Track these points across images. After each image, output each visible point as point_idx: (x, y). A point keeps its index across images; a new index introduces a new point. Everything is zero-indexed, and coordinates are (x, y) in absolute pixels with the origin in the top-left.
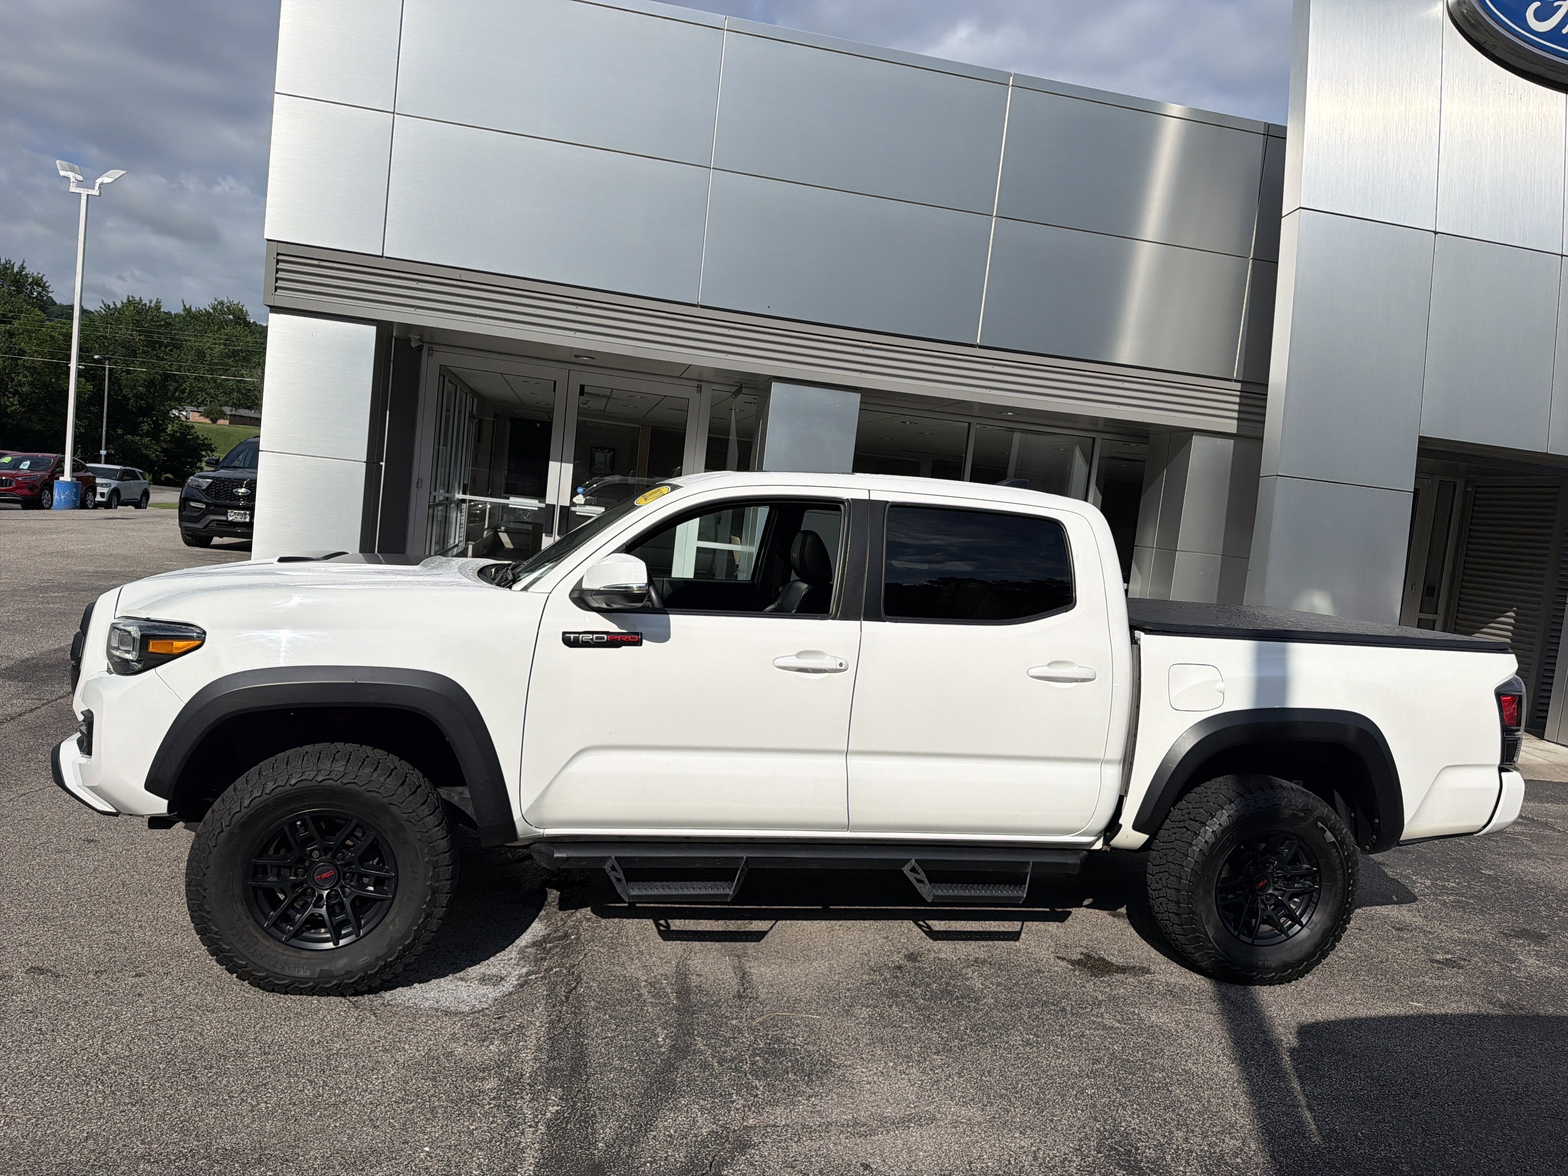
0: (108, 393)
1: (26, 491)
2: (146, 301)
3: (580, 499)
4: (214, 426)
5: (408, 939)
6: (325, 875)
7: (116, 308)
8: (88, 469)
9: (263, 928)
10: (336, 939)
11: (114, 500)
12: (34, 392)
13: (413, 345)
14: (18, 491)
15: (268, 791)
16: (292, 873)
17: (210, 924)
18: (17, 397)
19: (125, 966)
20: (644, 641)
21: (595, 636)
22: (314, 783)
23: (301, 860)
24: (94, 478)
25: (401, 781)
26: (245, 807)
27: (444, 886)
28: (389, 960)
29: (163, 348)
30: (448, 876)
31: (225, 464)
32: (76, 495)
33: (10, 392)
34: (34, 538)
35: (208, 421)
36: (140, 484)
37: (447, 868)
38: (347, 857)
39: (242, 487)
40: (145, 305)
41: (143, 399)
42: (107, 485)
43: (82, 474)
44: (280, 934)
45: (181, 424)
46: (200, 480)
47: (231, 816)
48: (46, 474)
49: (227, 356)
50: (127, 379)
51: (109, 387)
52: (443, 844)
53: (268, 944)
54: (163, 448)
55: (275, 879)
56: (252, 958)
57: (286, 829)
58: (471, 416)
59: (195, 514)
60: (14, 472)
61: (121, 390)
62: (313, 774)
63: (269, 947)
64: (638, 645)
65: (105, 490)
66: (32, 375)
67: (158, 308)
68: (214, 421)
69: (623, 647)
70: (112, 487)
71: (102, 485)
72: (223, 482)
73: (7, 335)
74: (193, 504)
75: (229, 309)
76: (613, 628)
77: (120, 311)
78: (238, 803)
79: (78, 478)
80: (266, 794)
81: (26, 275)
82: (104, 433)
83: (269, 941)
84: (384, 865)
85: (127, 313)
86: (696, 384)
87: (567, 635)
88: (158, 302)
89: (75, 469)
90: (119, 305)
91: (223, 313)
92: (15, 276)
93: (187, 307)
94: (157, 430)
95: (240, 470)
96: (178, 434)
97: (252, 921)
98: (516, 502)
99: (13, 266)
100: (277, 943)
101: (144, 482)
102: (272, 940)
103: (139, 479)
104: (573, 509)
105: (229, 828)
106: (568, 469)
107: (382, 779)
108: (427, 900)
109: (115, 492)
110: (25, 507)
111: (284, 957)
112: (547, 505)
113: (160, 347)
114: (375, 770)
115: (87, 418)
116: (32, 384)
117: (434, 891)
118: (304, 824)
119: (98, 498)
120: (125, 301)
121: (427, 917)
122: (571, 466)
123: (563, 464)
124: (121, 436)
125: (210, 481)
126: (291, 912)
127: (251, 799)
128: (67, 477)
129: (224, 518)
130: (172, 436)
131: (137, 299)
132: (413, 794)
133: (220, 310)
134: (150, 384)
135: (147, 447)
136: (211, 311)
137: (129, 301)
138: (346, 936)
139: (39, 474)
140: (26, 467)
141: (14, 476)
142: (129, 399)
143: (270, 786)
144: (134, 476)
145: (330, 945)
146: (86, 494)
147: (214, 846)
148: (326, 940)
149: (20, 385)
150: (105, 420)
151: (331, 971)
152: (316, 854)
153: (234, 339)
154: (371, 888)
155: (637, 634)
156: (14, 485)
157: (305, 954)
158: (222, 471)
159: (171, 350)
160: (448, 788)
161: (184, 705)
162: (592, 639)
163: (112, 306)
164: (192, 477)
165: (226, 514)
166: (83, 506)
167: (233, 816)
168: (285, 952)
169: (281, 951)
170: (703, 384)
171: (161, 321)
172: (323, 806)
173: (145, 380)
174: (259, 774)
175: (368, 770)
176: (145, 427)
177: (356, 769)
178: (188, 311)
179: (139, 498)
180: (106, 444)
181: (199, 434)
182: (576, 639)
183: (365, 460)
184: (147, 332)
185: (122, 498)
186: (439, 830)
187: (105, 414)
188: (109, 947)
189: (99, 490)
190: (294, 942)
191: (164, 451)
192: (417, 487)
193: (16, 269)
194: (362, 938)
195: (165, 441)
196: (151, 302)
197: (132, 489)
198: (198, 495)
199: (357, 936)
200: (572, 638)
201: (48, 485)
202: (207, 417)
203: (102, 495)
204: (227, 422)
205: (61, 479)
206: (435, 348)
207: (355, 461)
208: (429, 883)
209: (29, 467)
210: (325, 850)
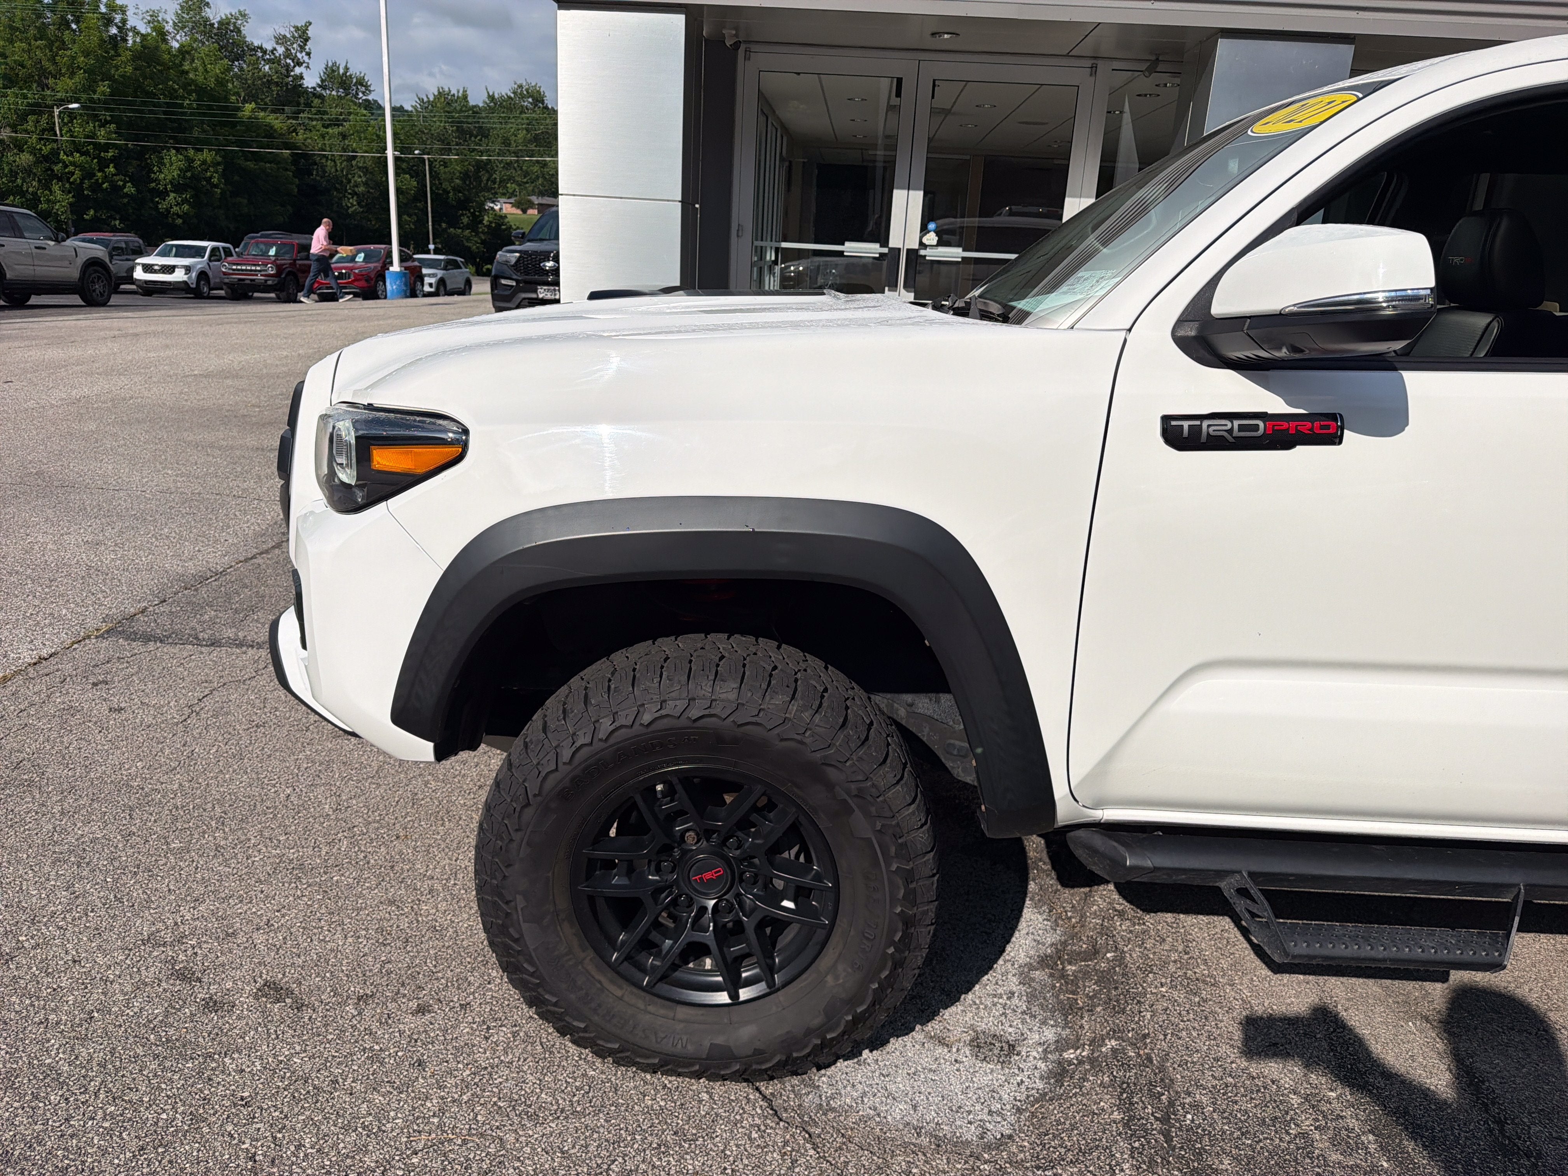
0: (431, 188)
1: (363, 283)
2: (454, 91)
3: (931, 238)
4: (524, 216)
5: (861, 1004)
6: (707, 876)
7: (429, 101)
8: (414, 260)
9: (609, 964)
10: (733, 985)
11: (442, 289)
12: (368, 192)
13: (728, 43)
14: (356, 283)
15: (602, 735)
16: (653, 868)
17: (521, 958)
18: (355, 198)
19: (403, 985)
20: (1348, 435)
21: (1236, 423)
22: (683, 722)
23: (667, 849)
24: (420, 268)
25: (842, 720)
26: (564, 764)
27: (926, 913)
28: (828, 1037)
29: (473, 139)
30: (933, 895)
31: (532, 237)
32: (406, 285)
33: (350, 194)
34: (363, 324)
35: (519, 212)
36: (462, 273)
37: (927, 882)
38: (747, 845)
39: (549, 260)
40: (454, 95)
41: (460, 192)
42: (434, 275)
43: (409, 264)
44: (638, 974)
45: (495, 215)
46: (508, 255)
47: (540, 778)
48: (378, 265)
49: (530, 141)
50: (445, 173)
51: (431, 182)
52: (922, 837)
53: (619, 993)
54: (481, 240)
55: (625, 881)
56: (596, 1018)
57: (638, 799)
58: (782, 159)
59: (507, 293)
60: (351, 265)
61: (441, 184)
62: (681, 704)
63: (621, 999)
64: (1334, 444)
65: (433, 280)
66: (365, 175)
67: (465, 97)
68: (524, 211)
69: (1299, 448)
70: (439, 276)
71: (429, 275)
72: (530, 255)
73: (340, 137)
74: (503, 282)
75: (528, 92)
76: (1275, 405)
77: (432, 104)
78: (552, 755)
79: (406, 268)
80: (601, 740)
81: (351, 75)
82: (430, 227)
83: (621, 987)
84: (808, 859)
85: (438, 105)
86: (1089, 63)
87: (1174, 423)
88: (465, 91)
89: (402, 260)
90: (431, 99)
91: (523, 97)
92: (342, 78)
93: (491, 94)
94: (476, 221)
95: (546, 242)
96: (493, 225)
97: (591, 953)
98: (851, 248)
99: (338, 68)
100: (635, 990)
101: (466, 271)
102: (625, 985)
103: (460, 268)
104: (922, 252)
105: (539, 799)
106: (917, 197)
107: (806, 716)
108: (897, 939)
109: (442, 282)
110: (366, 298)
111: (648, 1017)
112: (891, 249)
113: (470, 137)
114: (793, 698)
115: (415, 214)
116: (366, 184)
117: (908, 922)
118: (670, 792)
119: (427, 289)
120: (436, 93)
121: (895, 968)
122: (921, 193)
123: (911, 192)
124: (445, 230)
125: (517, 255)
126: (655, 936)
127: (573, 749)
128: (396, 267)
129: (534, 296)
130: (489, 227)
131: (447, 89)
132: (863, 743)
133: (520, 94)
134: (465, 176)
135: (468, 240)
136: (512, 95)
137: (439, 93)
138: (749, 983)
139: (372, 265)
140: (361, 260)
141: (352, 269)
142: (449, 192)
143: (606, 726)
144: (457, 266)
145: (723, 998)
146: (415, 283)
147: (517, 830)
148: (715, 988)
149: (357, 186)
150: (430, 215)
151: (729, 1047)
152: (690, 837)
153: (534, 122)
154: (788, 904)
155: (1333, 417)
156: (352, 278)
157: (682, 1012)
158: (528, 244)
159: (481, 140)
160: (889, 696)
161: (442, 572)
162: (1230, 431)
163: (425, 100)
164: (500, 253)
165: (535, 291)
166: (413, 294)
167: (545, 778)
168: (651, 1008)
169: (642, 1007)
170: (1100, 63)
171: (468, 111)
172: (701, 761)
173: (461, 173)
174: (586, 703)
175: (780, 699)
176: (465, 220)
177: (757, 697)
178: (492, 98)
179: (463, 287)
180: (434, 239)
181: (512, 224)
182: (1195, 431)
183: (680, 199)
184: (459, 122)
185: (448, 288)
186: (913, 813)
187: (429, 209)
188: (383, 940)
189: (427, 280)
190: (664, 988)
191: (483, 242)
192: (738, 236)
193: (341, 71)
194: (778, 990)
195: (483, 232)
196: (458, 92)
197: (456, 278)
198: (509, 272)
199: (769, 987)
200: (1186, 428)
201: (381, 276)
202: (518, 207)
203: (431, 285)
204: (536, 212)
205: (391, 269)
206: (754, 48)
207: (668, 201)
208: (898, 910)
209: (364, 259)
210: (706, 834)
